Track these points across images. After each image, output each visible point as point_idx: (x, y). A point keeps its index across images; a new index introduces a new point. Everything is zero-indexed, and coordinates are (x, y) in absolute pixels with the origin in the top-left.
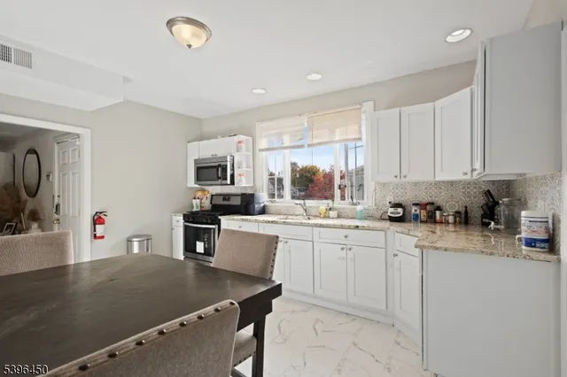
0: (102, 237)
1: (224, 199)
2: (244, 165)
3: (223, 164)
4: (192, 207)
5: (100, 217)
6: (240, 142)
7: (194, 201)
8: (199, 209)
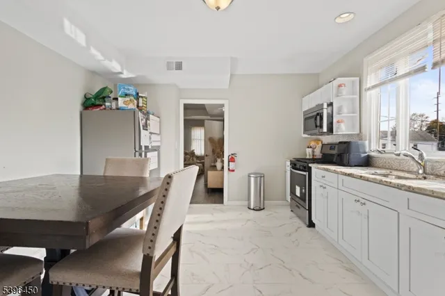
0: (233, 171)
1: (331, 149)
2: (345, 110)
3: (320, 112)
4: (306, 155)
5: (232, 158)
6: (340, 86)
7: (307, 149)
8: (311, 157)
